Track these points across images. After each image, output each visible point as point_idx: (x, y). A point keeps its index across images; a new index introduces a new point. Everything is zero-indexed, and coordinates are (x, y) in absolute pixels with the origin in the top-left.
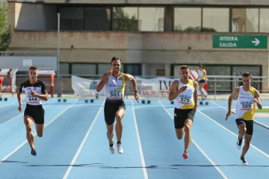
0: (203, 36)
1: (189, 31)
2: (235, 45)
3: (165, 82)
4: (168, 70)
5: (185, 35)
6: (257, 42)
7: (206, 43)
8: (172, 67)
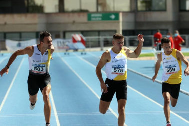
0: (82, 15)
1: (74, 12)
2: (101, 19)
3: (61, 43)
4: (62, 35)
5: (71, 15)
6: (113, 17)
7: (84, 18)
8: (65, 33)
